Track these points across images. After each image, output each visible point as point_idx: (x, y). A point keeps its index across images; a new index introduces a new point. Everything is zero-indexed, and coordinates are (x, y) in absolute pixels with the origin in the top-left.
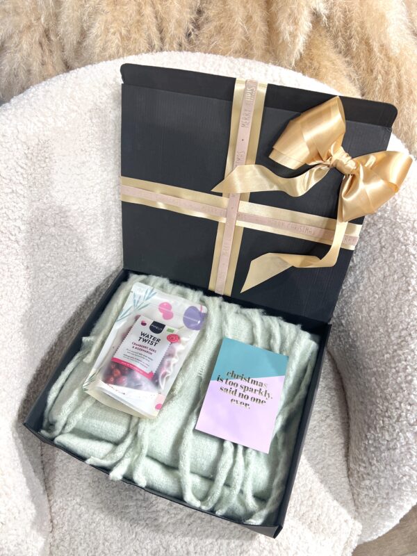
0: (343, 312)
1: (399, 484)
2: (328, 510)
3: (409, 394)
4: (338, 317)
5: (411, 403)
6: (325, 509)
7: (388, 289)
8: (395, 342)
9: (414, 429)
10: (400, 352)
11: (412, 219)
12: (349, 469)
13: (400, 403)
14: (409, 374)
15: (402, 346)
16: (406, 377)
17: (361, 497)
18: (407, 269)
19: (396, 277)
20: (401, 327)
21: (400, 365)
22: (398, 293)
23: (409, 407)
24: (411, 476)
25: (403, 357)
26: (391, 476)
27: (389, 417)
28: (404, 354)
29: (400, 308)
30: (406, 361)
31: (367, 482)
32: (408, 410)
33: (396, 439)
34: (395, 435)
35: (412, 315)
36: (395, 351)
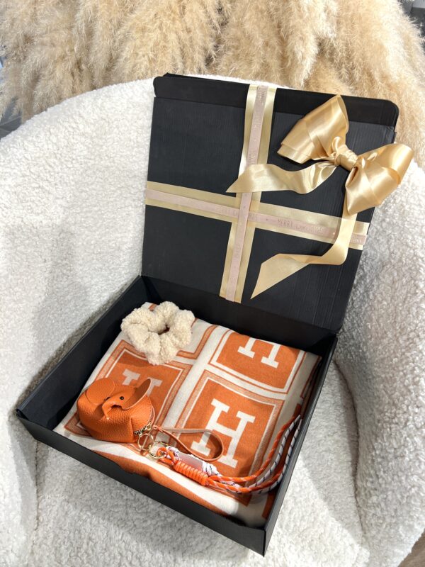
0: (353, 324)
1: (407, 498)
2: (332, 529)
3: (417, 397)
4: (349, 330)
5: (419, 405)
6: (328, 529)
7: (397, 294)
8: (403, 345)
9: (422, 432)
10: (408, 354)
11: (420, 225)
12: (356, 488)
13: (408, 406)
14: (417, 376)
15: (410, 348)
16: (413, 379)
17: (368, 518)
18: (415, 272)
19: (404, 280)
20: (409, 329)
21: (408, 366)
22: (407, 297)
23: (417, 410)
24: (420, 487)
25: (411, 359)
26: (399, 488)
27: (397, 423)
28: (412, 355)
29: (409, 311)
30: (413, 362)
31: (374, 499)
32: (416, 413)
33: (404, 445)
34: (402, 441)
35: (420, 317)
36: (404, 354)
